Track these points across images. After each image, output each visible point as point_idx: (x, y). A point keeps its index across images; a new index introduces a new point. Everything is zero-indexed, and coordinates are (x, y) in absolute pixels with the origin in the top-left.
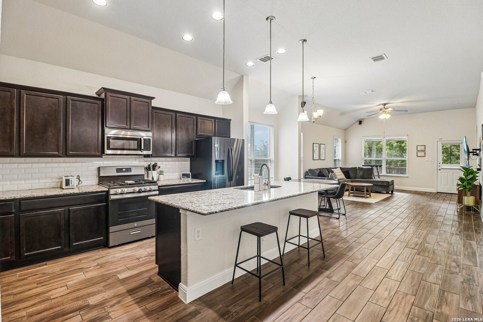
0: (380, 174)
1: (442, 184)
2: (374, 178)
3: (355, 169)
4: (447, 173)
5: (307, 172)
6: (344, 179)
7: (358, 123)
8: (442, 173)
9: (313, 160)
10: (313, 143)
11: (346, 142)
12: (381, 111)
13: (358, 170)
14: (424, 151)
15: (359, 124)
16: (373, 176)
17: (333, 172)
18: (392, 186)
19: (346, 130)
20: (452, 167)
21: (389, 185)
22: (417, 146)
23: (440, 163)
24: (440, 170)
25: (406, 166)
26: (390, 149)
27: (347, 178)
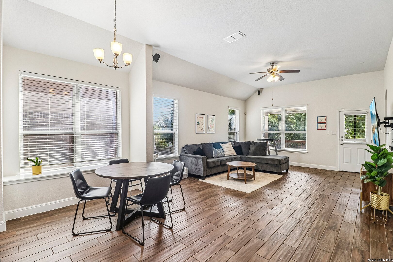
0: (277, 149)
1: (345, 161)
2: (269, 154)
3: (248, 144)
4: (350, 149)
5: (183, 148)
6: (235, 155)
7: (257, 92)
8: (345, 149)
9: (196, 133)
10: (196, 114)
11: (245, 114)
12: (269, 72)
13: (251, 145)
14: (325, 123)
15: (258, 94)
16: (268, 151)
17: (221, 147)
18: (286, 164)
19: (246, 101)
20: (356, 142)
21: (281, 163)
22: (317, 117)
23: (342, 137)
24: (342, 145)
25: (305, 140)
26: (297, 122)
27: (237, 153)
